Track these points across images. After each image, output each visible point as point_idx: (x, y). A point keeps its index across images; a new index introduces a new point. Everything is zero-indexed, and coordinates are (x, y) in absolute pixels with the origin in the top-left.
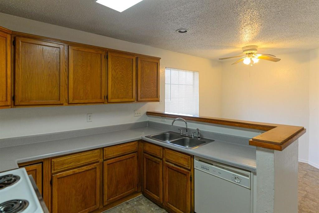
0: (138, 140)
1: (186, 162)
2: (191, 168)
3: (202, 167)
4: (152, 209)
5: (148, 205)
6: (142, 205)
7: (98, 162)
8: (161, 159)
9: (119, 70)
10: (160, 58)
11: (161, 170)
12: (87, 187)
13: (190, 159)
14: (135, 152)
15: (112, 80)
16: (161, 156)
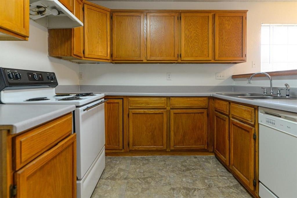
0: (209, 97)
1: (250, 116)
2: (255, 123)
3: (267, 121)
4: (218, 169)
5: (216, 165)
6: (210, 163)
7: (165, 109)
8: (228, 116)
9: (193, 29)
10: (248, 11)
11: (227, 127)
12: (156, 128)
13: (253, 111)
14: (205, 109)
15: (186, 39)
16: (227, 112)
